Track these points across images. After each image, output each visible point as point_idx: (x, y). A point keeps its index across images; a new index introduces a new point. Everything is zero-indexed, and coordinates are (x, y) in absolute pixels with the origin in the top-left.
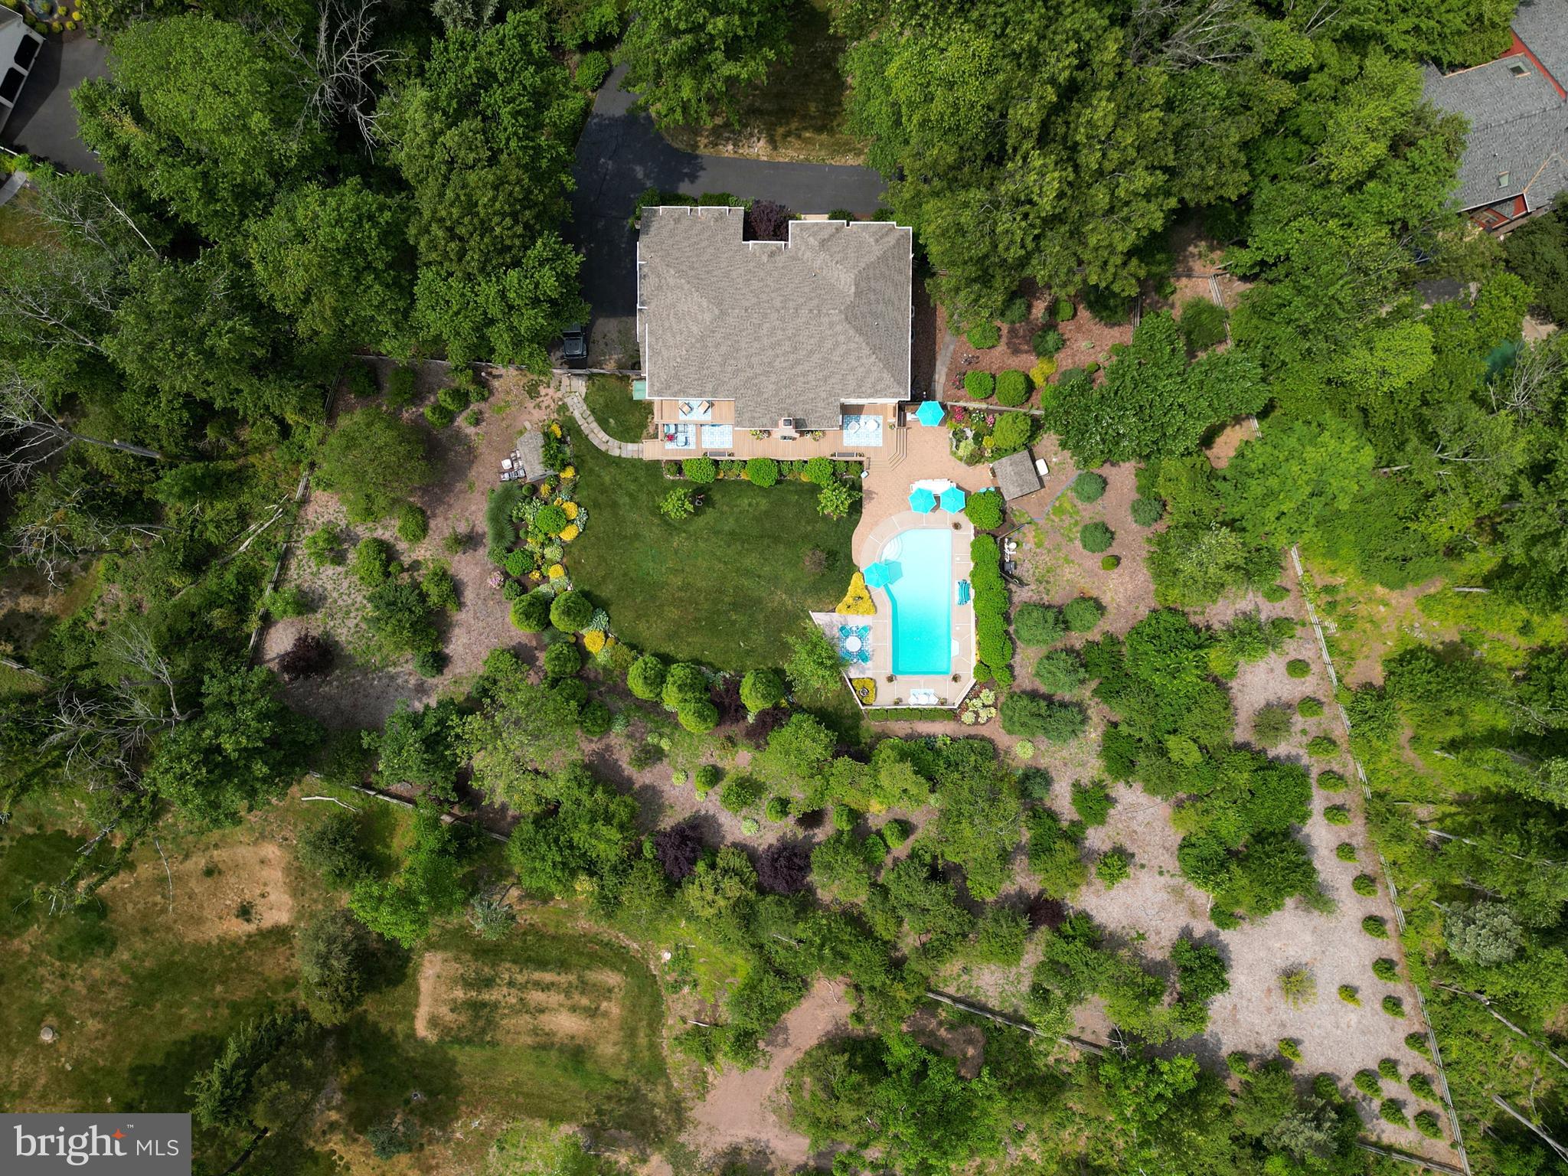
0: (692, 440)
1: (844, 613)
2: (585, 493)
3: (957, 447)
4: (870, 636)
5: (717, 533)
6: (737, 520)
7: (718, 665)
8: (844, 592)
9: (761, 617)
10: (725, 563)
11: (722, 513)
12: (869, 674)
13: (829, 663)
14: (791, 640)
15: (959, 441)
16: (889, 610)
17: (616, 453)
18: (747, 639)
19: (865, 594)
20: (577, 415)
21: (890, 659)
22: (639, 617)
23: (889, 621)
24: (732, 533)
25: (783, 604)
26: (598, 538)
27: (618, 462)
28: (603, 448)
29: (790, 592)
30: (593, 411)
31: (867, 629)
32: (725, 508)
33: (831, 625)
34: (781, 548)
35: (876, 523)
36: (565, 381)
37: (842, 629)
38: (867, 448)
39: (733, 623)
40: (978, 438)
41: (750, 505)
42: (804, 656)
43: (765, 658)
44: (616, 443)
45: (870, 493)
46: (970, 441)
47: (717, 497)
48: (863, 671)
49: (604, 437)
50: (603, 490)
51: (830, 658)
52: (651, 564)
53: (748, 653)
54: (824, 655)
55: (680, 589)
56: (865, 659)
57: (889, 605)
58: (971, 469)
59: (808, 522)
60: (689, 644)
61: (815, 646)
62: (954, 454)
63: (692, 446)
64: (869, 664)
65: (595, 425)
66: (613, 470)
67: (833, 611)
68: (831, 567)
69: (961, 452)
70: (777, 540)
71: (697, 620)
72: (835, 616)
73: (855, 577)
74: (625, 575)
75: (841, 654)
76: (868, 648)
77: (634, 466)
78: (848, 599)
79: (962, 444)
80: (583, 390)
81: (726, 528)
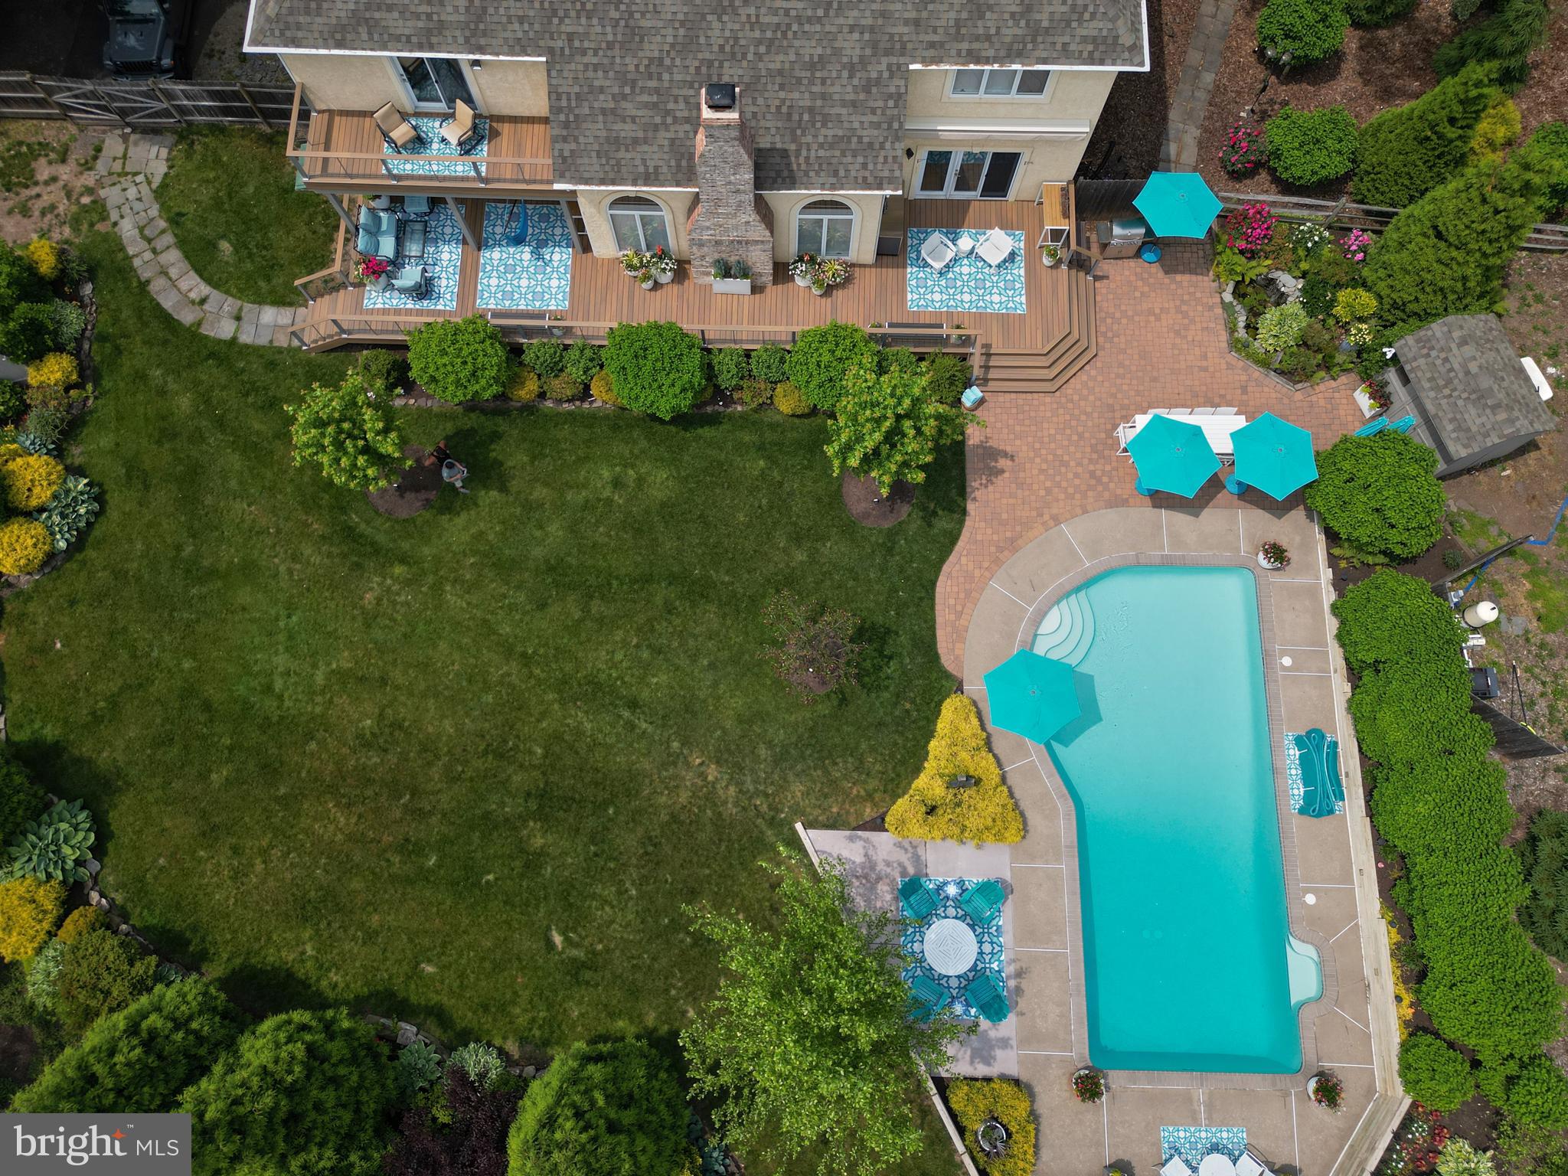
0: (447, 284)
1: (916, 830)
2: (106, 441)
3: (1252, 328)
4: (1006, 919)
5: (505, 568)
6: (572, 529)
7: (464, 1016)
8: (913, 760)
9: (629, 841)
10: (526, 659)
11: (529, 507)
12: (1007, 1062)
13: (866, 1035)
14: (718, 925)
15: (1255, 313)
16: (1065, 830)
17: (225, 330)
18: (575, 919)
19: (985, 766)
20: (127, 229)
21: (1077, 1006)
22: (210, 834)
23: (1067, 867)
24: (554, 568)
25: (711, 798)
26: (119, 574)
27: (227, 353)
28: (187, 317)
29: (730, 756)
30: (175, 220)
31: (995, 891)
32: (540, 493)
33: (869, 875)
34: (710, 615)
35: (1012, 545)
36: (113, 145)
37: (911, 888)
38: (981, 318)
39: (533, 862)
40: (1316, 299)
41: (617, 483)
42: (757, 999)
43: (634, 992)
44: (230, 304)
45: (991, 454)
46: (1293, 306)
47: (514, 456)
48: (984, 1054)
49: (194, 285)
50: (166, 431)
51: (873, 1009)
52: (281, 661)
53: (576, 971)
54: (845, 995)
55: (366, 743)
56: (995, 1007)
57: (1064, 807)
58: (1297, 394)
59: (797, 539)
60: (371, 936)
61: (809, 950)
62: (1238, 346)
63: (446, 300)
64: (1009, 1026)
65: (173, 257)
66: (209, 373)
67: (878, 824)
68: (868, 677)
69: (1265, 341)
70: (699, 591)
71: (410, 849)
72: (883, 843)
73: (950, 710)
74: (188, 692)
75: (911, 988)
76: (1002, 964)
77: (271, 365)
78: (928, 783)
79: (1271, 315)
80: (159, 169)
81: (537, 552)
